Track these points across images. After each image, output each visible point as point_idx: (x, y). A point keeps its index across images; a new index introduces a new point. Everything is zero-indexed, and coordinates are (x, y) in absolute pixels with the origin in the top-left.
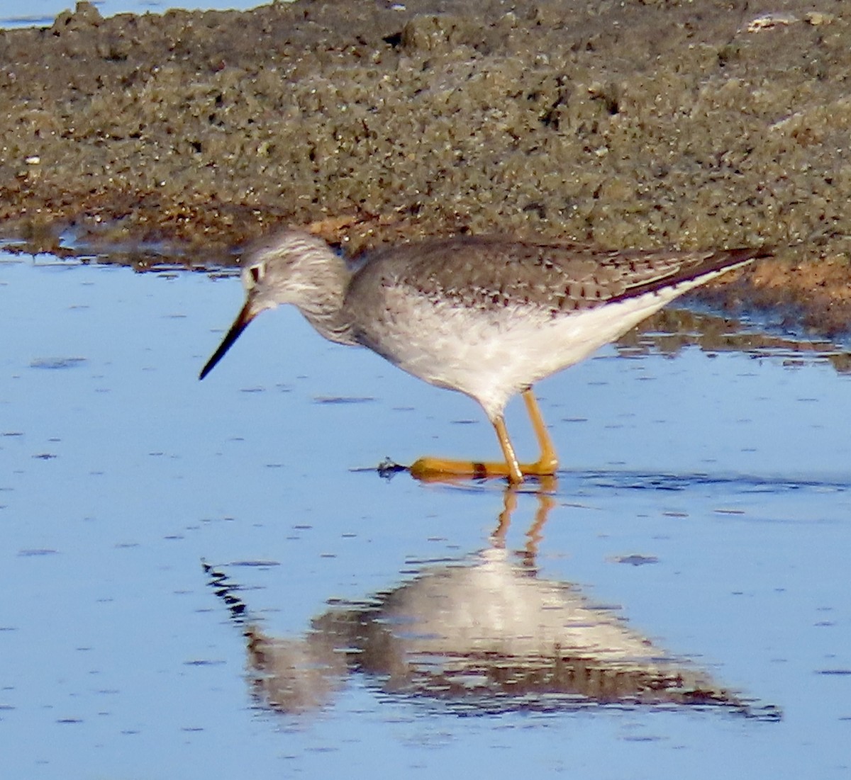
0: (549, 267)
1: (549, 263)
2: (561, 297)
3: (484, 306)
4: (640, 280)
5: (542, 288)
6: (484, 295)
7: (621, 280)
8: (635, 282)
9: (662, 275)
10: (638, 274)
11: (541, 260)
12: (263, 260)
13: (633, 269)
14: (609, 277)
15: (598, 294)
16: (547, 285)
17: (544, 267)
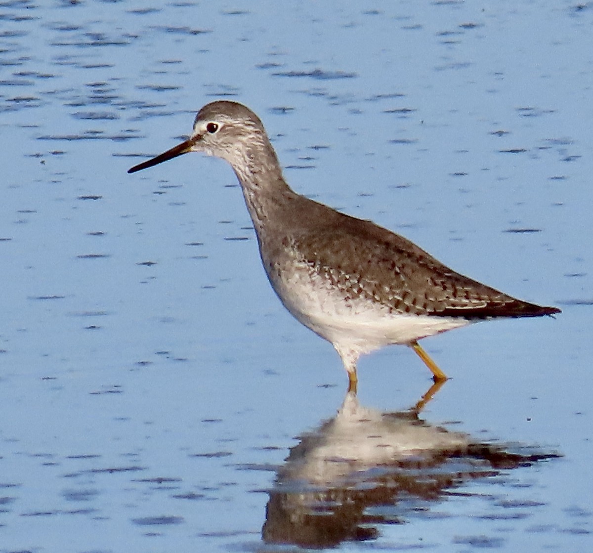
0: (397, 274)
1: (398, 270)
2: (399, 300)
3: (344, 287)
4: (458, 305)
5: (387, 289)
6: (346, 279)
7: (445, 301)
8: (453, 305)
9: (473, 306)
10: (457, 300)
11: (393, 265)
12: (224, 122)
13: (455, 295)
14: (436, 295)
15: (425, 306)
16: (391, 288)
17: (393, 273)
